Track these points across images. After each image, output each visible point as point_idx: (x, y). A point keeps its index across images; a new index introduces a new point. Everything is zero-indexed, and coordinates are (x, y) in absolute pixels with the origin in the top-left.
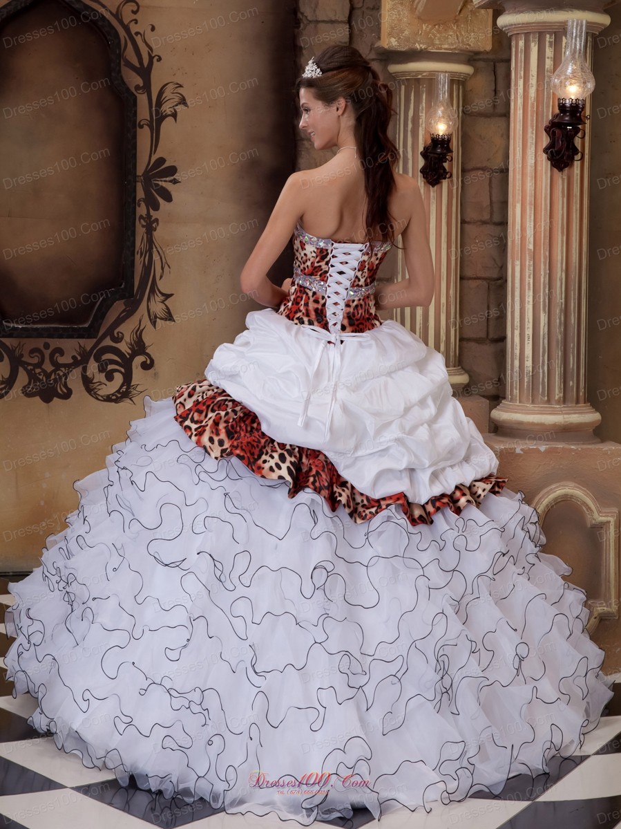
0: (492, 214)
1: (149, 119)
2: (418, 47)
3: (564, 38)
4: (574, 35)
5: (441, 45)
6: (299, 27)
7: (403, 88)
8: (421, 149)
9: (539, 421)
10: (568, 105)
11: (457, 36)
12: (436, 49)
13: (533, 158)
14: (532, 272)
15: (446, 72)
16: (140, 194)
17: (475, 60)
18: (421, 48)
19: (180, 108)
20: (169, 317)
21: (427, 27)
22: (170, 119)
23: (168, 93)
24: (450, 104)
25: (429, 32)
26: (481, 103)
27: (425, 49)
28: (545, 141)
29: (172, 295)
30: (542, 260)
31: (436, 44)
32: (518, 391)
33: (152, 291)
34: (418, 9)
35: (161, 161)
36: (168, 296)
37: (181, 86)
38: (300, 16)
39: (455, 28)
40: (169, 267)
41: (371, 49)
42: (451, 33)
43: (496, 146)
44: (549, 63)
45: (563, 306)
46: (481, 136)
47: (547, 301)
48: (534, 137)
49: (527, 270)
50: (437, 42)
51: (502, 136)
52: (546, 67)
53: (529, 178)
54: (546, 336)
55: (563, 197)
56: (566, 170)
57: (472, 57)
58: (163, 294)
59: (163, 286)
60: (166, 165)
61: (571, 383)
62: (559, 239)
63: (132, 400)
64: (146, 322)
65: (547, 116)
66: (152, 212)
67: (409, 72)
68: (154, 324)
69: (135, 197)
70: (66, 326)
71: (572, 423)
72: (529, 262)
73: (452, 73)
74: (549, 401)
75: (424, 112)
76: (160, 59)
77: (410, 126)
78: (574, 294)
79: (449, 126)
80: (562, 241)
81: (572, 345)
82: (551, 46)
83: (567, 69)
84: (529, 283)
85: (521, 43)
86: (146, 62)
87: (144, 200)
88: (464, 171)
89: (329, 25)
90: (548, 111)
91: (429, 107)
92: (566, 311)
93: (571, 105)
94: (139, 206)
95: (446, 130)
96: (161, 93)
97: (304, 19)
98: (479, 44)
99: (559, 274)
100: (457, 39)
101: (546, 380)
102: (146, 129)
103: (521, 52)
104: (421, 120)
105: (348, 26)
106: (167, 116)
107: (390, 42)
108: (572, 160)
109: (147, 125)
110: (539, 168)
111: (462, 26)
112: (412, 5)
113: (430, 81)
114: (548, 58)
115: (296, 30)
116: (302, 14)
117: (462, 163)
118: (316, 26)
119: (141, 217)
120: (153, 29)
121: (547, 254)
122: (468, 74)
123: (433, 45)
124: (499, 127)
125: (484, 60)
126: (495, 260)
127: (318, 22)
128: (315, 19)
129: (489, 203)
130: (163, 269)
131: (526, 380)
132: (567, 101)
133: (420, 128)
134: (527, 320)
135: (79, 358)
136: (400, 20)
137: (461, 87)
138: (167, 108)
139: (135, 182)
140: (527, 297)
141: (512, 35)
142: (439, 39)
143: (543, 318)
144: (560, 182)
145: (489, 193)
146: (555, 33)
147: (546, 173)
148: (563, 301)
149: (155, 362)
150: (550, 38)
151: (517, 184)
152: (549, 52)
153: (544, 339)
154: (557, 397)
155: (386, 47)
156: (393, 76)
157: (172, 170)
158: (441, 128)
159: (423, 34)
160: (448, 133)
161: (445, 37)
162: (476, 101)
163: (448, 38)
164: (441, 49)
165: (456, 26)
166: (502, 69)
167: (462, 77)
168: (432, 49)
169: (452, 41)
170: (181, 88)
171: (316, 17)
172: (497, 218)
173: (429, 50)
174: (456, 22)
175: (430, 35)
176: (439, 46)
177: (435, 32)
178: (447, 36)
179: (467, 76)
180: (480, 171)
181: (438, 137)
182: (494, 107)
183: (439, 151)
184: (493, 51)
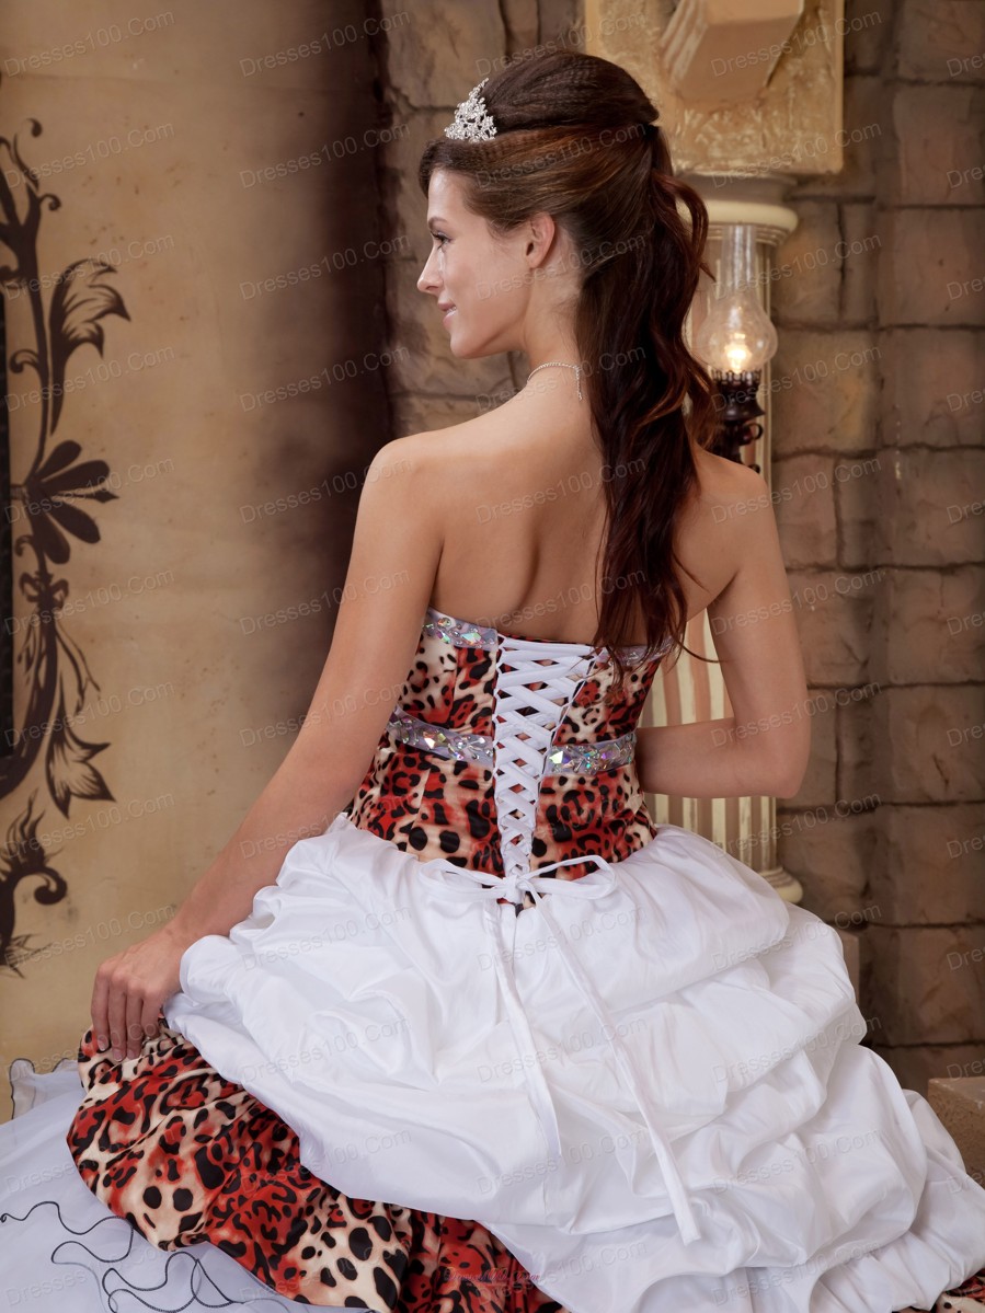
0: (840, 547)
1: (35, 349)
5: (726, 159)
11: (764, 138)
12: (715, 169)
15: (740, 224)
16: (21, 524)
17: (799, 196)
19: (111, 323)
20: (101, 792)
21: (694, 117)
22: (86, 351)
23: (78, 289)
25: (699, 130)
26: (811, 297)
27: (687, 170)
29: (104, 746)
31: (714, 159)
33: (59, 739)
34: (675, 71)
35: (70, 450)
36: (95, 749)
37: (110, 269)
38: (390, 96)
39: (759, 119)
40: (97, 687)
42: (749, 132)
43: (847, 398)
50: (716, 153)
51: (860, 375)
57: (793, 189)
58: (84, 745)
59: (83, 726)
60: (81, 459)
63: (16, 970)
64: (45, 803)
66: (51, 567)
68: (63, 806)
69: (9, 533)
73: (760, 229)
76: (56, 204)
86: (22, 211)
87: (33, 541)
88: (777, 458)
94: (20, 553)
96: (62, 288)
97: (401, 104)
100: (764, 146)
102: (31, 374)
106: (78, 342)
109: (33, 364)
111: (775, 113)
112: (660, 63)
116: (397, 91)
117: (773, 440)
118: (429, 122)
119: (26, 578)
120: (37, 130)
122: (786, 231)
123: (707, 160)
124: (852, 353)
125: (822, 199)
126: (849, 649)
127: (434, 111)
129: (833, 525)
130: (81, 691)
137: (768, 262)
138: (77, 323)
139: (8, 499)
142: (722, 146)
145: (832, 505)
149: (71, 887)
157: (98, 470)
158: (738, 357)
159: (684, 134)
160: (754, 369)
161: (735, 140)
162: (801, 295)
163: (741, 143)
164: (727, 169)
165: (760, 113)
166: (856, 218)
167: (774, 236)
168: (705, 170)
169: (752, 149)
170: (111, 275)
171: (429, 96)
172: (852, 557)
173: (699, 173)
174: (761, 105)
175: (700, 136)
176: (723, 163)
177: (711, 130)
178: (739, 138)
179: (784, 234)
180: (813, 457)
181: (730, 379)
182: (841, 307)
183: (732, 413)
184: (842, 177)
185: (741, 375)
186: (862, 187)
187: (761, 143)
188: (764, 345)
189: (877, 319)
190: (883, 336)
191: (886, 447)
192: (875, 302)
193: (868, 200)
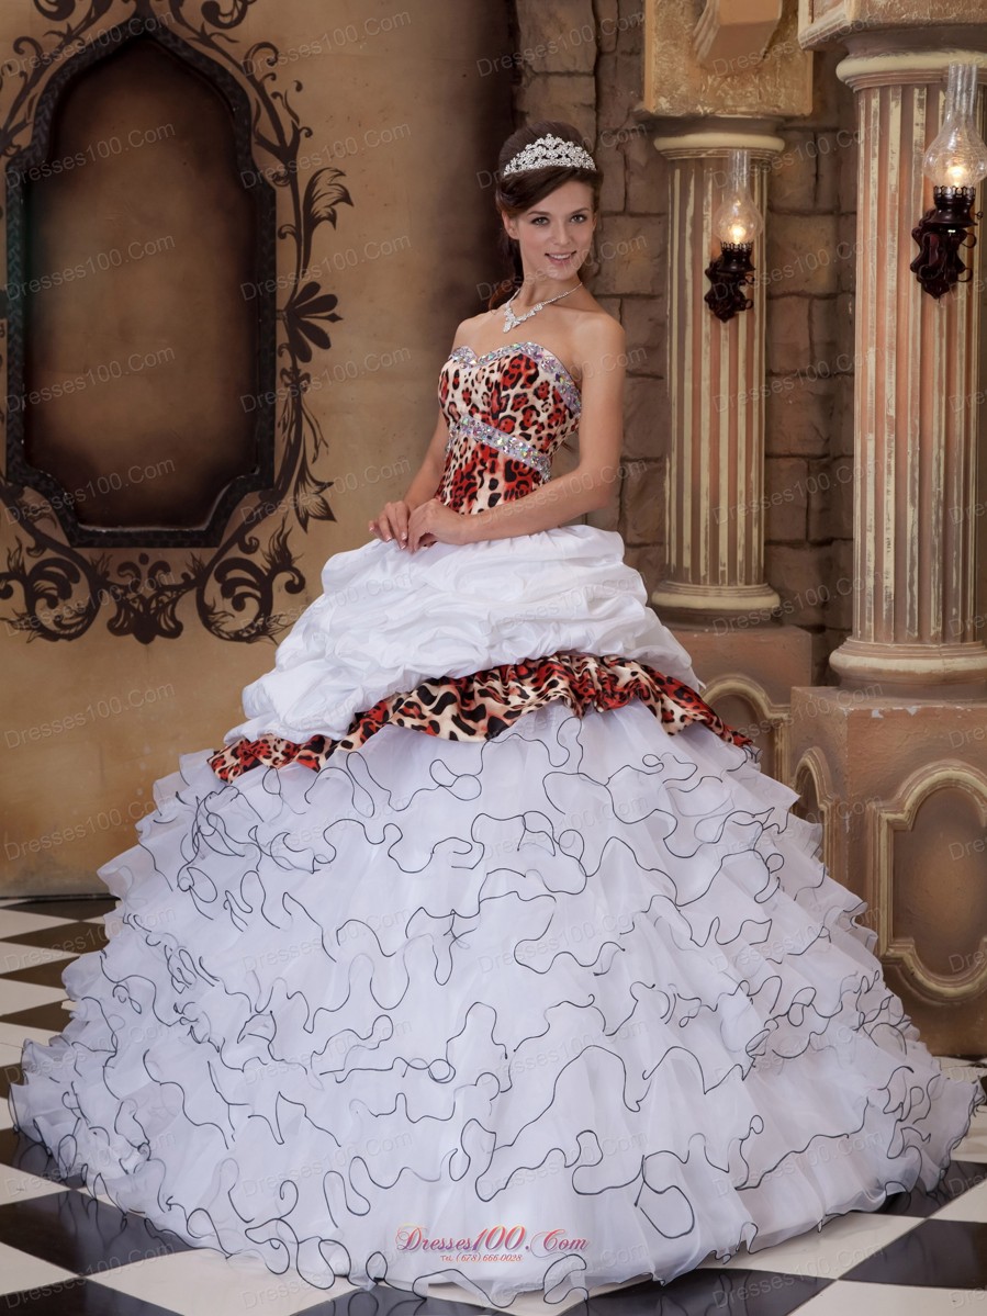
0: (812, 361)
1: (294, 225)
2: (701, 111)
3: (941, 94)
4: (959, 88)
5: (736, 107)
6: (520, 82)
7: (678, 172)
8: (706, 265)
9: (907, 669)
10: (949, 197)
11: (760, 93)
12: (729, 113)
13: (895, 279)
14: (893, 449)
15: (743, 148)
16: (282, 336)
17: (785, 129)
18: (705, 111)
19: (341, 208)
20: (327, 515)
21: (714, 80)
22: (325, 226)
23: (321, 186)
24: (750, 197)
25: (718, 88)
26: (795, 192)
27: (711, 113)
28: (913, 252)
29: (330, 484)
30: (909, 432)
31: (728, 106)
32: (872, 624)
33: (302, 478)
34: (700, 53)
35: (313, 287)
36: (323, 486)
37: (342, 174)
39: (757, 81)
40: (327, 445)
41: (628, 116)
42: (750, 89)
43: (819, 259)
44: (918, 133)
45: (942, 496)
46: (795, 245)
47: (917, 489)
48: (896, 246)
49: (886, 447)
50: (730, 102)
51: (827, 244)
52: (914, 138)
53: (888, 309)
54: (916, 541)
55: (941, 336)
56: (945, 296)
57: (781, 125)
58: (318, 483)
59: (316, 471)
60: (320, 294)
61: (954, 611)
62: (935, 401)
63: (273, 639)
64: (293, 521)
65: (916, 213)
66: (300, 364)
67: (687, 150)
68: (304, 524)
69: (274, 342)
70: (172, 530)
71: (956, 672)
72: (888, 436)
73: (754, 150)
74: (920, 639)
75: (710, 209)
76: (309, 133)
77: (689, 230)
78: (958, 480)
79: (748, 230)
80: (940, 403)
81: (955, 553)
82: (921, 106)
83: (948, 141)
84: (889, 466)
85: (875, 103)
86: (289, 138)
87: (289, 347)
88: (770, 298)
89: (565, 78)
90: (917, 207)
91: (718, 202)
92: (946, 503)
93: (954, 196)
94: (281, 355)
95: (746, 236)
96: (312, 184)
97: (527, 70)
98: (794, 104)
99: (936, 452)
100: (760, 98)
101: (916, 607)
102: (291, 240)
103: (875, 117)
104: (705, 222)
105: (593, 79)
106: (321, 219)
107: (657, 103)
108: (955, 279)
109: (293, 234)
110: (904, 294)
111: (768, 77)
112: (691, 47)
113: (720, 162)
114: (917, 125)
115: (515, 88)
117: (768, 286)
118: (545, 81)
119: (284, 371)
120: (299, 87)
121: (917, 422)
122: (777, 151)
123: (724, 107)
124: (822, 230)
125: (800, 129)
126: (817, 430)
127: (548, 74)
128: (543, 69)
129: (808, 344)
130: (317, 447)
131: (885, 607)
132: (949, 191)
133: (705, 235)
134: (885, 517)
135: (193, 577)
136: (673, 71)
137: (765, 170)
138: (320, 207)
139: (275, 319)
140: (885, 483)
141: (860, 91)
142: (733, 98)
143: (911, 514)
144: (937, 313)
145: (807, 331)
146: (928, 86)
147: (915, 301)
148: (942, 489)
149: (307, 582)
150: (920, 94)
151: (870, 318)
152: (919, 116)
153: (912, 545)
154: (933, 632)
155: (653, 111)
156: (662, 156)
157: (331, 301)
158: (737, 234)
159: (708, 90)
160: (748, 241)
161: (741, 94)
162: (788, 192)
163: (746, 97)
164: (736, 113)
165: (758, 78)
166: (825, 142)
167: (765, 155)
168: (722, 114)
169: (751, 100)
170: (342, 177)
171: (545, 66)
172: (818, 369)
173: (718, 115)
174: (758, 73)
175: (719, 92)
176: (734, 109)
177: (727, 88)
178: (744, 93)
179: (774, 153)
180: (794, 298)
181: (733, 248)
182: (816, 200)
183: (734, 268)
184: (814, 115)
185: (740, 245)
186: (830, 121)
187: (759, 96)
188: (756, 226)
189: (839, 208)
190: (843, 218)
191: (844, 292)
192: (838, 197)
193: (835, 130)
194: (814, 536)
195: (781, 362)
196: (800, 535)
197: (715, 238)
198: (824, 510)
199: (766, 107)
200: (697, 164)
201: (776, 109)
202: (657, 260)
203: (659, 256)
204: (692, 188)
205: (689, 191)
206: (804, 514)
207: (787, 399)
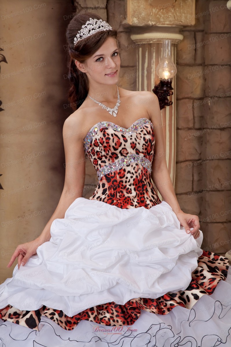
0: (194, 123)
2: (150, 24)
5: (164, 22)
7: (141, 49)
8: (153, 87)
11: (174, 16)
12: (162, 24)
15: (168, 39)
17: (183, 31)
18: (152, 24)
19: (2, 64)
25: (157, 14)
26: (187, 57)
27: (154, 24)
29: (1, 175)
38: (76, 4)
39: (173, 11)
41: (120, 25)
42: (170, 14)
43: (196, 84)
46: (187, 78)
50: (162, 20)
51: (200, 78)
57: (182, 29)
73: (172, 40)
75: (154, 64)
79: (171, 74)
88: (178, 99)
91: (157, 63)
97: (79, 6)
98: (188, 20)
100: (174, 18)
104: (152, 70)
105: (106, 10)
107: (132, 20)
111: (177, 9)
113: (158, 45)
116: (78, 3)
117: (176, 95)
122: (180, 40)
123: (160, 22)
125: (189, 31)
126: (196, 150)
127: (87, 8)
128: (85, 6)
129: (192, 118)
133: (152, 75)
136: (139, 7)
137: (175, 48)
142: (163, 18)
145: (192, 112)
155: (131, 24)
156: (134, 42)
158: (166, 75)
159: (153, 15)
160: (170, 78)
161: (167, 16)
162: (184, 57)
163: (168, 17)
164: (164, 24)
165: (173, 9)
166: (199, 36)
167: (177, 42)
168: (159, 25)
169: (171, 19)
170: (2, 51)
171: (86, 4)
172: (197, 126)
173: (157, 25)
174: (173, 7)
175: (158, 15)
176: (163, 23)
177: (161, 14)
178: (168, 16)
179: (180, 41)
180: (187, 100)
181: (164, 81)
182: (195, 60)
183: (165, 89)
184: (195, 26)
185: (167, 79)
186: (201, 28)
187: (173, 17)
188: (173, 72)
189: (204, 63)
190: (206, 67)
191: (206, 97)
192: (204, 58)
193: (202, 31)
194: (195, 190)
195: (182, 124)
196: (190, 190)
197: (157, 76)
198: (199, 180)
199: (176, 22)
200: (149, 46)
201: (181, 23)
202: (132, 85)
203: (133, 84)
204: (147, 55)
205: (146, 57)
206: (191, 182)
207: (185, 138)
